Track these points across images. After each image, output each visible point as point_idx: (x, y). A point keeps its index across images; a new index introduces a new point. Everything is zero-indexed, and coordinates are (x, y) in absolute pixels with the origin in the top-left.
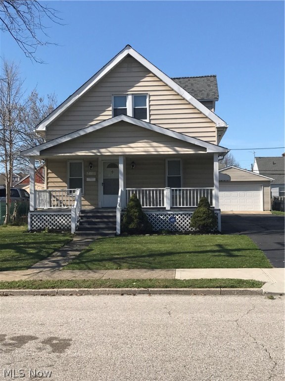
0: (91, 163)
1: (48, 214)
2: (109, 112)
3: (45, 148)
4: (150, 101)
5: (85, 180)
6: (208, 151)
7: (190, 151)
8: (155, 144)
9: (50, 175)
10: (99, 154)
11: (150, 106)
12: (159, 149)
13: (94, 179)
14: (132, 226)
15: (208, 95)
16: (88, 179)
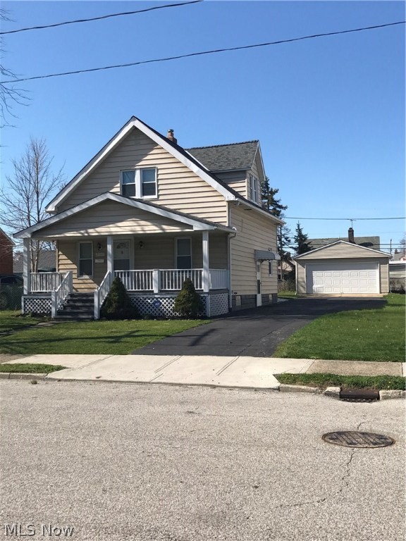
0: (99, 244)
1: (40, 297)
2: (117, 189)
3: (35, 230)
4: (158, 175)
5: (94, 261)
6: (195, 229)
7: (176, 229)
8: (143, 223)
9: (61, 257)
10: (86, 235)
11: (158, 180)
12: (146, 228)
13: (102, 261)
14: (110, 311)
15: (241, 164)
16: (97, 261)
